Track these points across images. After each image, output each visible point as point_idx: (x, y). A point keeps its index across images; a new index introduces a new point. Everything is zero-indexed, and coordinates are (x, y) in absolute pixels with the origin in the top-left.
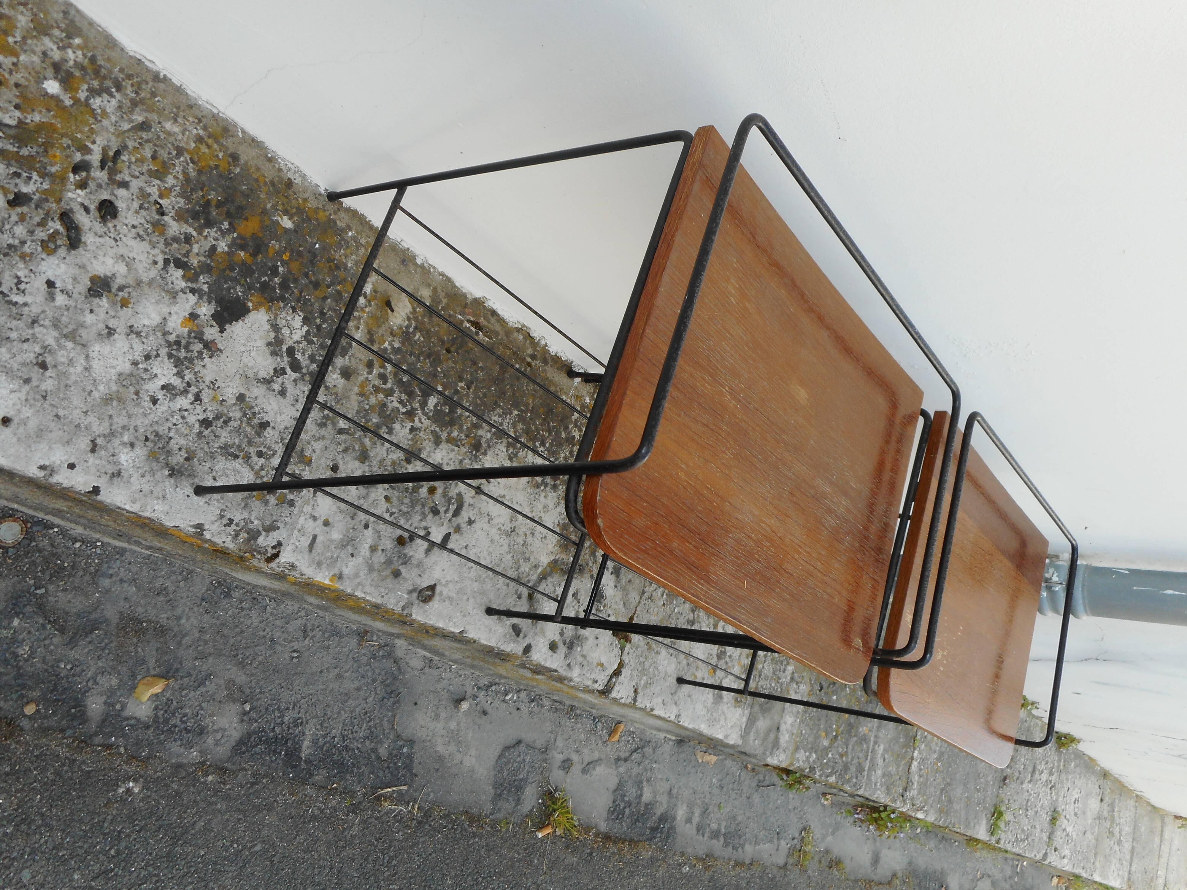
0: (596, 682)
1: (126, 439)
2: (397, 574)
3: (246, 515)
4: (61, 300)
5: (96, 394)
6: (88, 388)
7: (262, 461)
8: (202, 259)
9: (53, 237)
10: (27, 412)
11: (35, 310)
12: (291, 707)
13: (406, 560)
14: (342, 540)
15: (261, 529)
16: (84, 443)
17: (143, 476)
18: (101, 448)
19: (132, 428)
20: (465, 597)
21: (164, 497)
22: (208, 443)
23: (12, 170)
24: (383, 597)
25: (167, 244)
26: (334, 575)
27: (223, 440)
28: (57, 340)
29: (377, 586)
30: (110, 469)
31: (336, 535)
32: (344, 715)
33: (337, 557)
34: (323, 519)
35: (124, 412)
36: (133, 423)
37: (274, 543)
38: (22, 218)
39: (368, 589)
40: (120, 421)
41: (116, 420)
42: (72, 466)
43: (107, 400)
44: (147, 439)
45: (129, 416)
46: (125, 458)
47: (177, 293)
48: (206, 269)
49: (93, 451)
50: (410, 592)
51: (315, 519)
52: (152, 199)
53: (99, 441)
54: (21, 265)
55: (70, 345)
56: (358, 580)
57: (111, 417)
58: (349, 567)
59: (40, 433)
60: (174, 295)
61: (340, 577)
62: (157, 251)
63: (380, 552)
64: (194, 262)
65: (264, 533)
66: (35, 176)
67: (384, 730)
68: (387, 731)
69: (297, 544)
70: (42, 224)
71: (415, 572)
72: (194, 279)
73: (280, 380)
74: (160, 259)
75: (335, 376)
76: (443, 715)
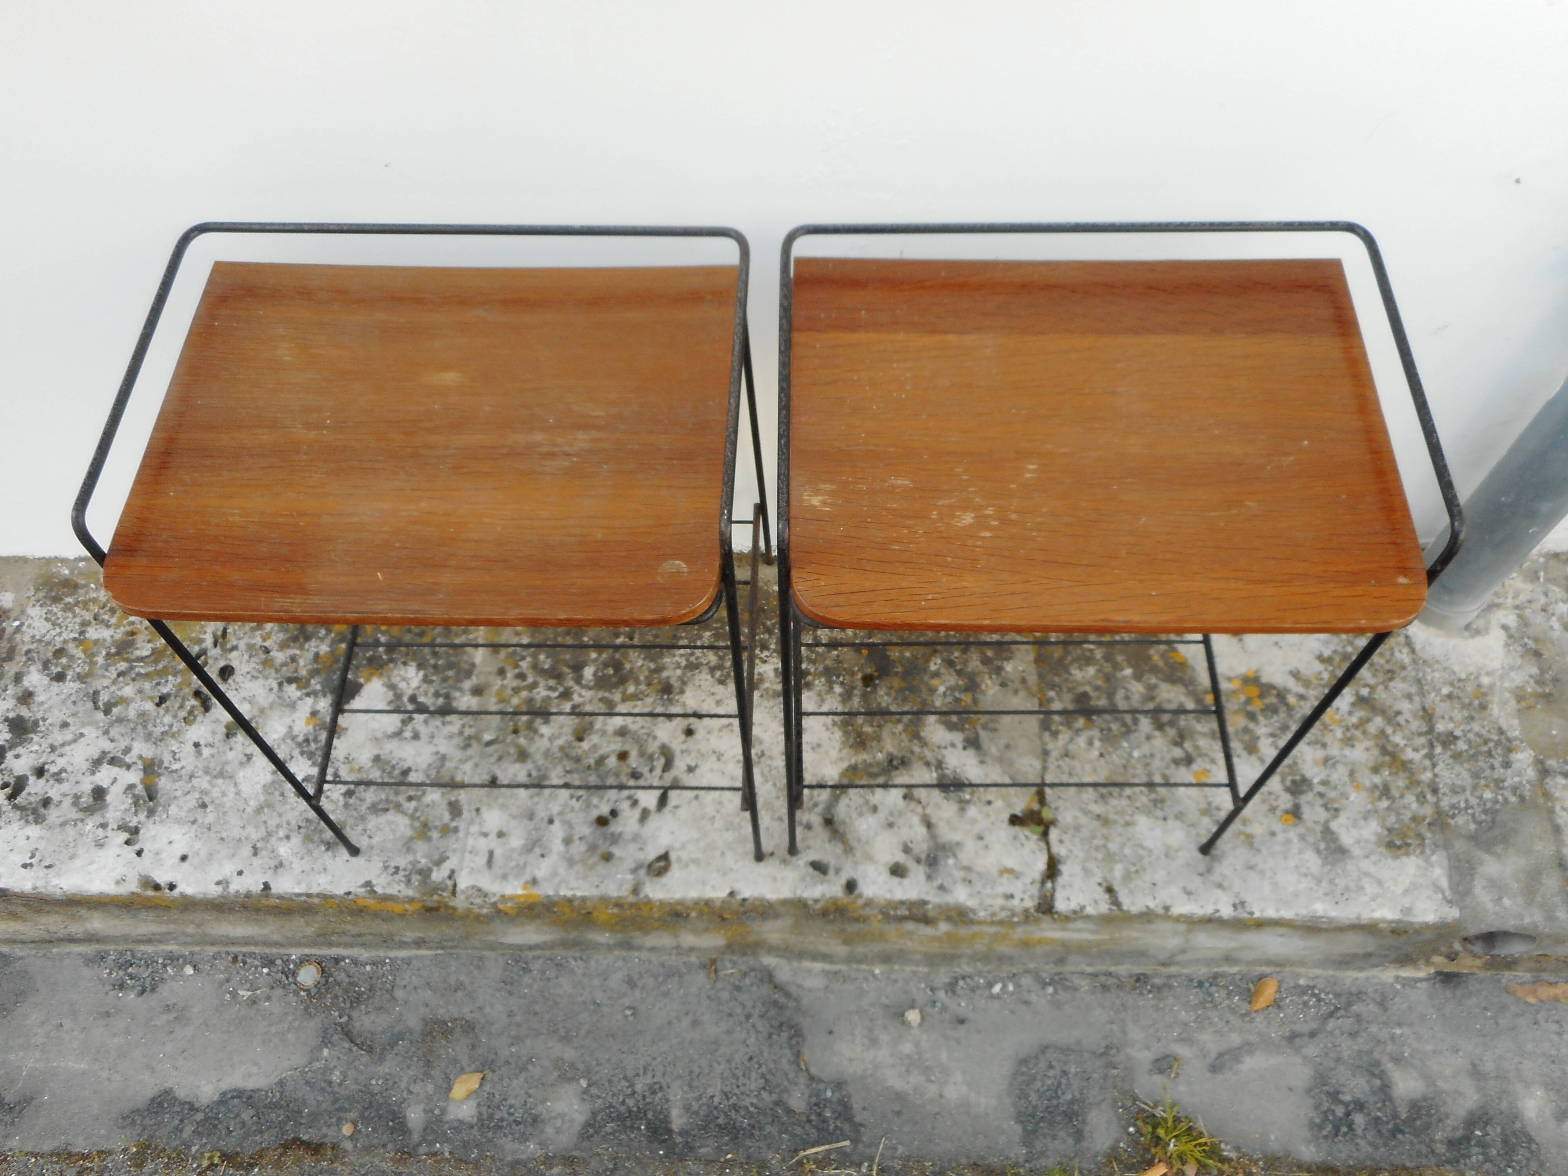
0: (1012, 896)
1: (281, 834)
2: (608, 857)
3: (410, 858)
4: (206, 752)
5: (249, 810)
6: (241, 808)
7: (414, 804)
8: (310, 667)
9: (191, 712)
10: (198, 845)
11: (190, 768)
12: (641, 1072)
13: (615, 839)
14: (525, 845)
15: (431, 865)
16: (247, 850)
17: (302, 859)
18: (262, 849)
19: (284, 824)
20: (717, 854)
21: (325, 869)
22: (356, 809)
23: (154, 682)
24: (597, 887)
25: (277, 671)
26: (526, 883)
27: (369, 801)
28: (210, 782)
29: (585, 878)
30: (273, 863)
31: (516, 841)
32: (718, 1069)
33: (525, 863)
34: (495, 831)
35: (275, 814)
36: (284, 819)
37: (447, 873)
38: (167, 710)
39: (574, 883)
40: (273, 822)
41: (269, 822)
42: (240, 873)
43: (259, 810)
44: (299, 827)
45: (280, 815)
46: (284, 850)
47: (295, 703)
48: (314, 673)
49: (255, 854)
50: (634, 871)
51: (486, 835)
52: (257, 647)
53: (259, 845)
54: (173, 742)
55: (220, 781)
56: (558, 879)
57: (265, 822)
58: (542, 869)
59: (210, 856)
60: (292, 706)
61: (534, 882)
62: (271, 680)
63: (577, 842)
64: (303, 673)
65: (435, 868)
66: (170, 678)
67: (787, 1074)
68: (792, 1075)
69: (472, 865)
70: (181, 707)
71: (632, 847)
72: (307, 684)
73: (409, 727)
74: (275, 686)
75: (465, 699)
76: (884, 1037)
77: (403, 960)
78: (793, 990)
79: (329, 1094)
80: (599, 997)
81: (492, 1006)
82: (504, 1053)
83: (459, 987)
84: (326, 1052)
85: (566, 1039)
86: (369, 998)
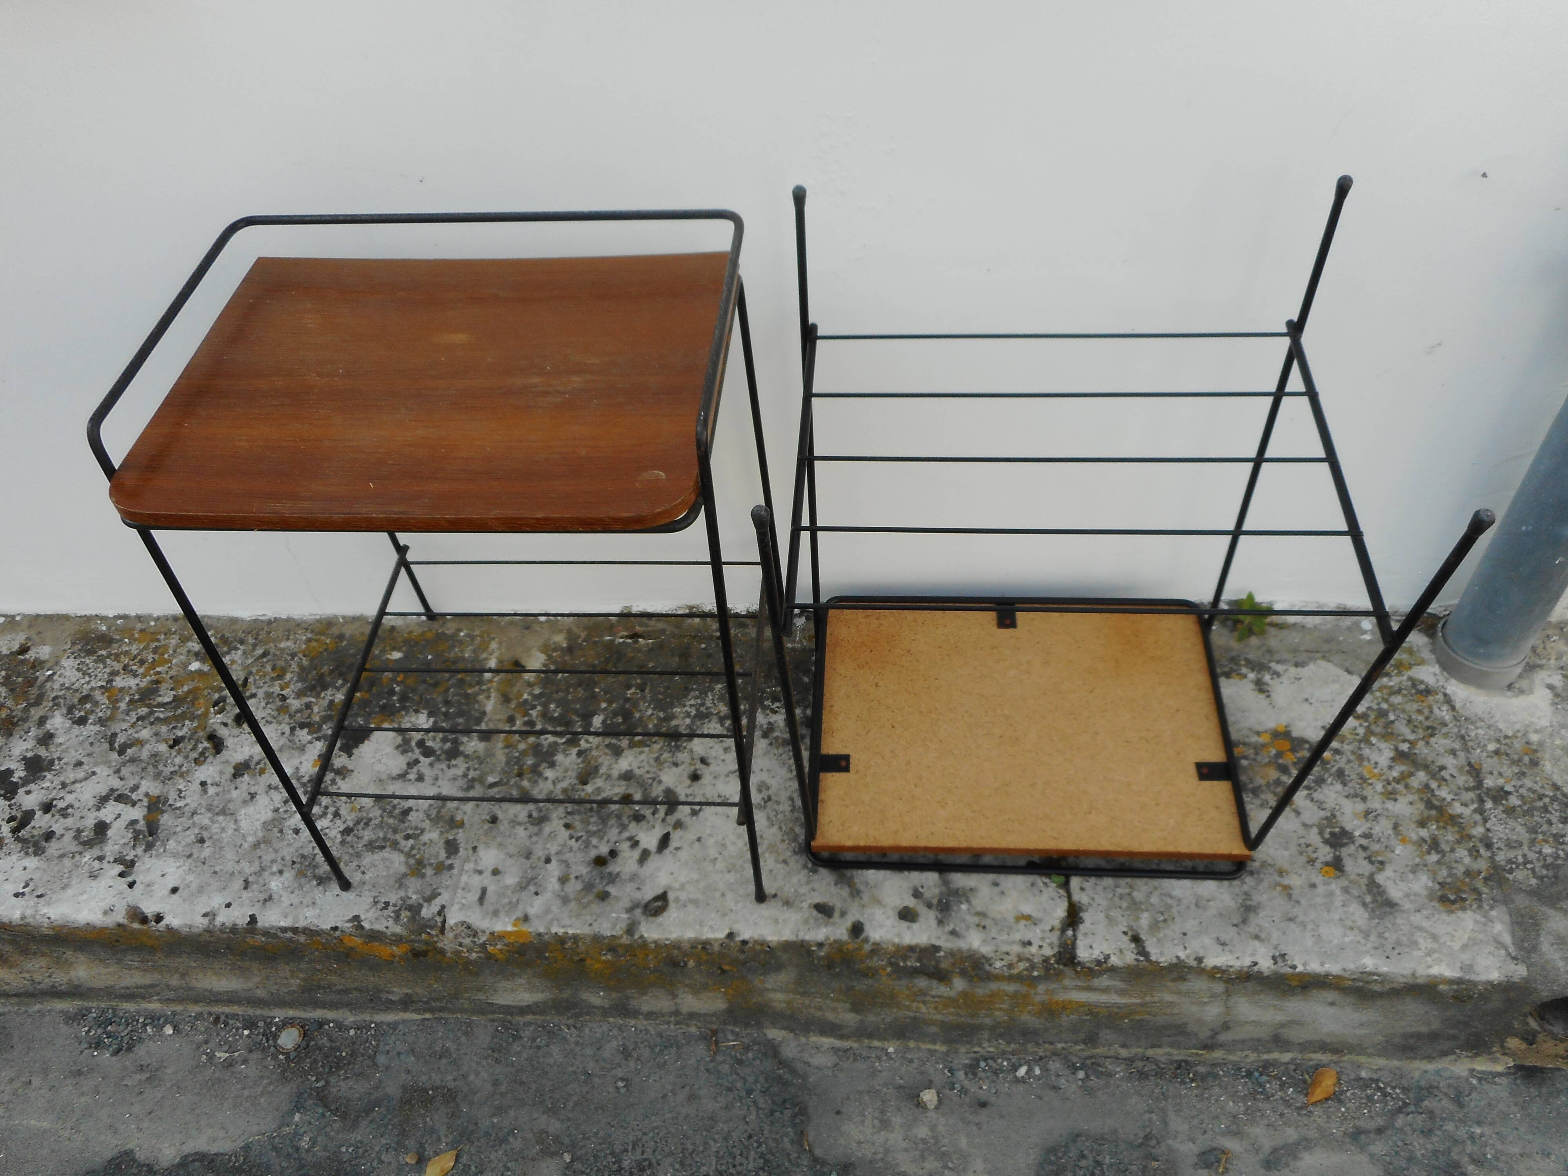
0: (1029, 943)
1: (275, 869)
2: (604, 896)
3: (402, 893)
4: (211, 790)
5: (246, 845)
6: (239, 844)
7: (411, 842)
8: (324, 713)
9: (202, 754)
10: (190, 878)
11: (193, 806)
12: (630, 1148)
13: (613, 878)
14: (520, 883)
15: (421, 901)
16: (238, 884)
17: (292, 893)
18: (253, 883)
19: (279, 859)
20: (718, 894)
21: (314, 903)
22: (352, 847)
23: (171, 726)
24: (590, 925)
25: (291, 717)
26: (518, 919)
27: (366, 838)
28: (211, 819)
29: (578, 916)
30: (262, 897)
31: (511, 880)
32: (714, 1147)
33: (518, 901)
34: (490, 869)
35: (271, 850)
36: (280, 855)
37: (437, 908)
38: (179, 752)
39: (566, 921)
40: (268, 857)
41: (264, 858)
42: (228, 905)
43: (256, 846)
44: (294, 863)
45: (276, 851)
46: (275, 884)
47: (304, 746)
48: (325, 719)
49: (246, 888)
50: (630, 910)
51: (480, 872)
52: (275, 695)
53: (250, 879)
54: (181, 781)
55: (221, 818)
56: (551, 916)
57: (260, 857)
58: (535, 907)
59: (201, 889)
60: (302, 749)
61: (526, 918)
62: (283, 725)
63: (573, 881)
64: (317, 718)
65: (425, 904)
66: (187, 722)
67: (788, 1155)
68: (794, 1155)
69: (464, 901)
70: (194, 748)
71: (629, 888)
72: (320, 728)
73: (415, 770)
74: (287, 730)
75: (473, 744)
76: (897, 1121)
77: (389, 1024)
78: (800, 1067)
79: (295, 1159)
80: (591, 1067)
81: (477, 1074)
82: (485, 1124)
83: (445, 1053)
84: (297, 1117)
85: (553, 1111)
86: (349, 1063)
